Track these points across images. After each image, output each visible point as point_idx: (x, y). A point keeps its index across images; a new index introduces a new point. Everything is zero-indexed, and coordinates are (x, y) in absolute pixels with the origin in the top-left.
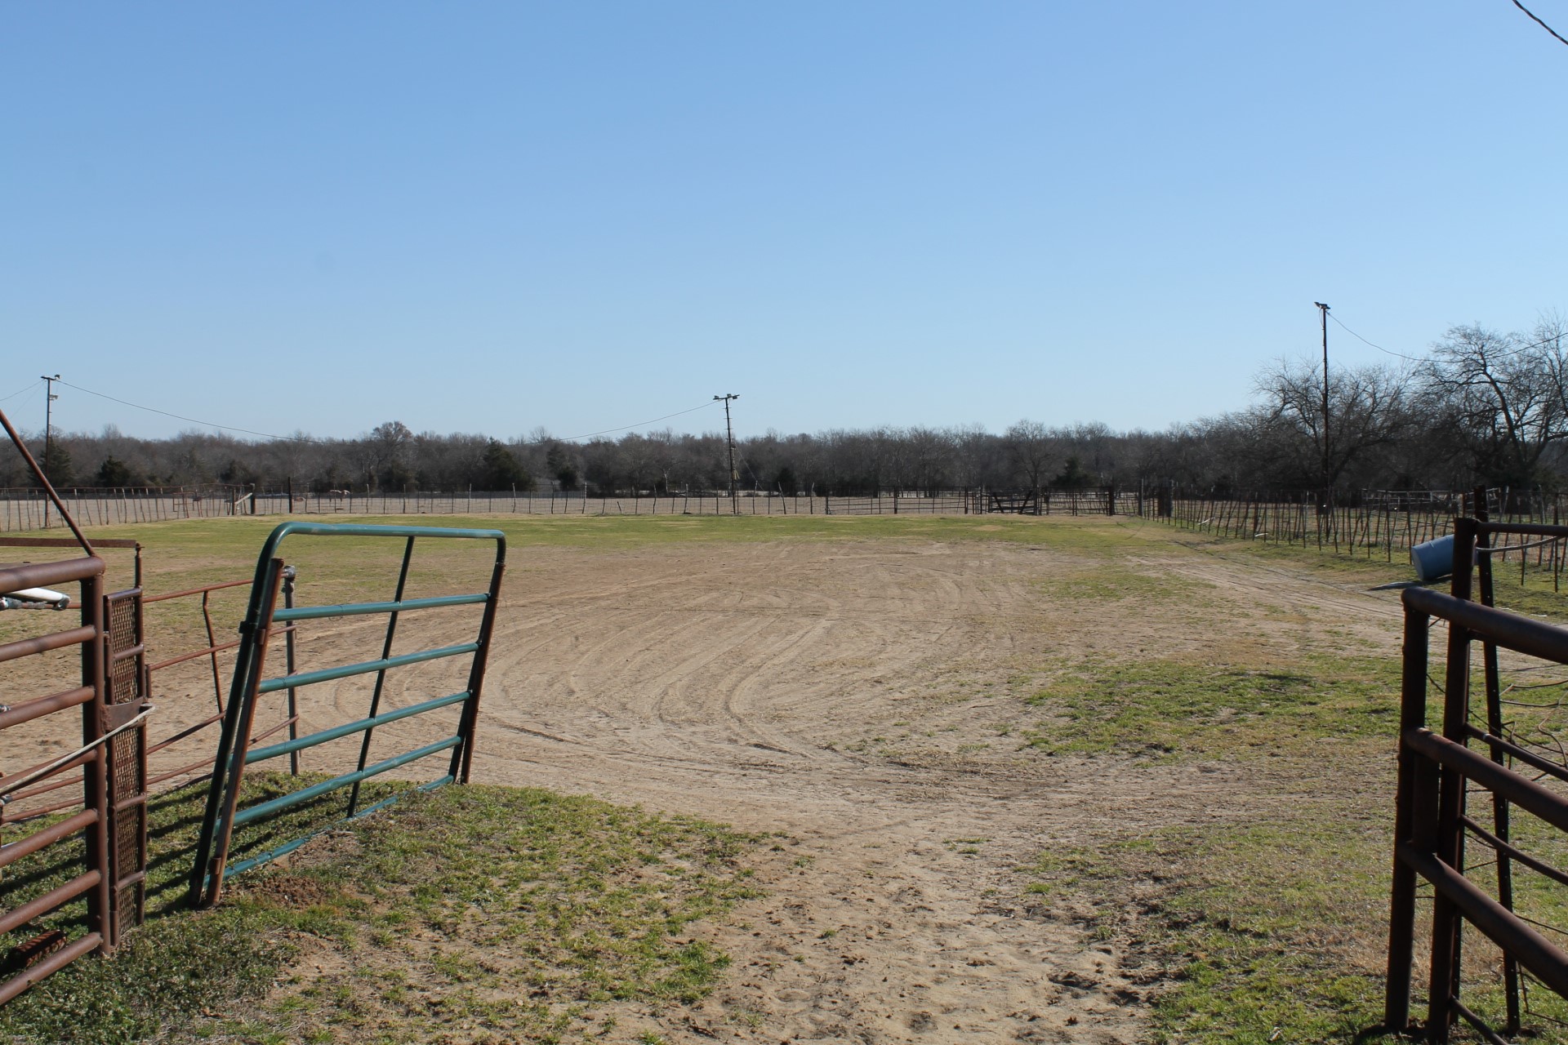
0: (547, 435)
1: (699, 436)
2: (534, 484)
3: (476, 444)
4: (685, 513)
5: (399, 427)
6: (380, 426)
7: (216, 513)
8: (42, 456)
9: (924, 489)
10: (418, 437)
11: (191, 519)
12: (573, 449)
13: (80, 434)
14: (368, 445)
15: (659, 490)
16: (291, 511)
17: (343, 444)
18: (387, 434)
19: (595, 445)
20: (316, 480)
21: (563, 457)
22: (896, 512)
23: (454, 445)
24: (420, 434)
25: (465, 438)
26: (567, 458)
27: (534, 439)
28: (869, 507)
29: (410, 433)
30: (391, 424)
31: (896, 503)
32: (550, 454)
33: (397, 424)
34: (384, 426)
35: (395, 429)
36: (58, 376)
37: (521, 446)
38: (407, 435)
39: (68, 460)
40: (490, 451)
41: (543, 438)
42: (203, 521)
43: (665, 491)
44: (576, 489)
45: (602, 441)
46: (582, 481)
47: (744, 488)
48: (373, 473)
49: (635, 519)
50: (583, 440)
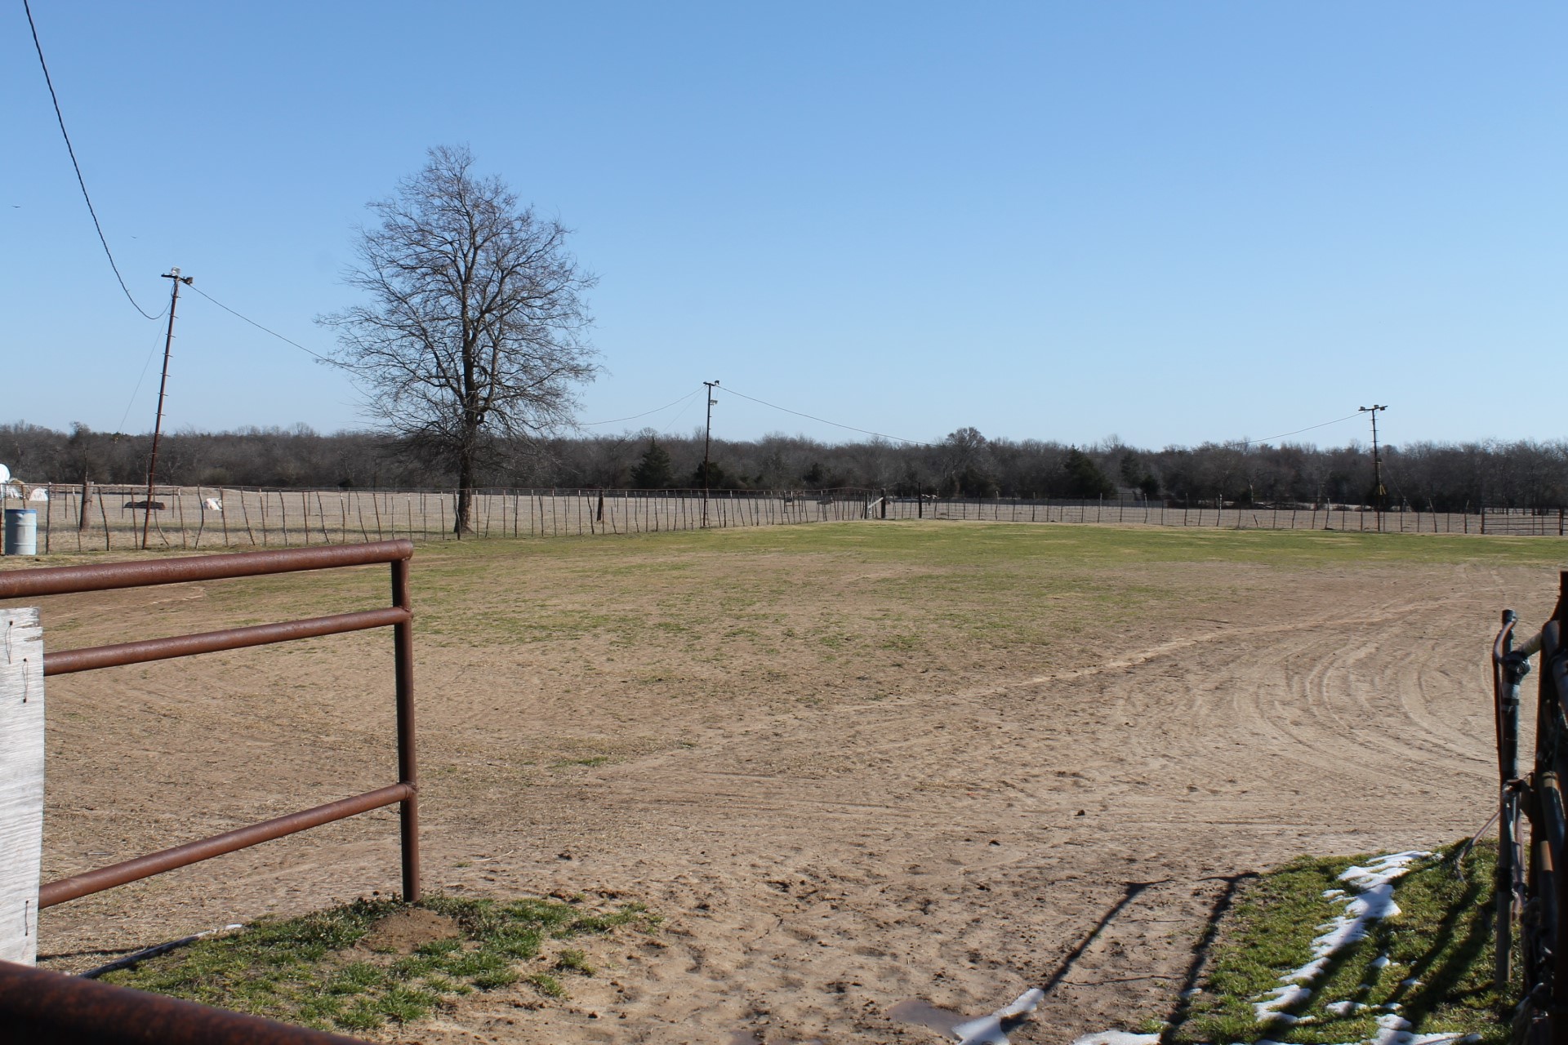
0: (1120, 443)
1: (1277, 446)
2: (1116, 492)
3: (1052, 451)
4: (1326, 529)
5: (974, 433)
6: (955, 432)
7: (851, 517)
8: (644, 456)
9: (1531, 506)
10: (991, 443)
11: (830, 522)
12: (1149, 458)
13: (673, 436)
14: (942, 449)
15: (1243, 501)
16: (920, 517)
17: (917, 449)
18: (962, 439)
19: (1170, 454)
20: (899, 484)
21: (1137, 465)
22: (1561, 533)
23: (1030, 452)
24: (993, 441)
25: (1038, 445)
26: (1141, 466)
27: (1107, 446)
28: (1531, 527)
29: (983, 439)
30: (965, 430)
31: (1561, 524)
32: (1123, 462)
33: (972, 430)
34: (959, 432)
35: (969, 435)
36: (718, 382)
37: (1095, 453)
38: (982, 440)
39: (668, 461)
40: (1072, 459)
41: (1117, 446)
42: (846, 524)
43: (1250, 503)
44: (1158, 498)
45: (1177, 450)
46: (1162, 492)
47: (1333, 501)
48: (955, 478)
49: (1274, 533)
50: (1158, 448)
